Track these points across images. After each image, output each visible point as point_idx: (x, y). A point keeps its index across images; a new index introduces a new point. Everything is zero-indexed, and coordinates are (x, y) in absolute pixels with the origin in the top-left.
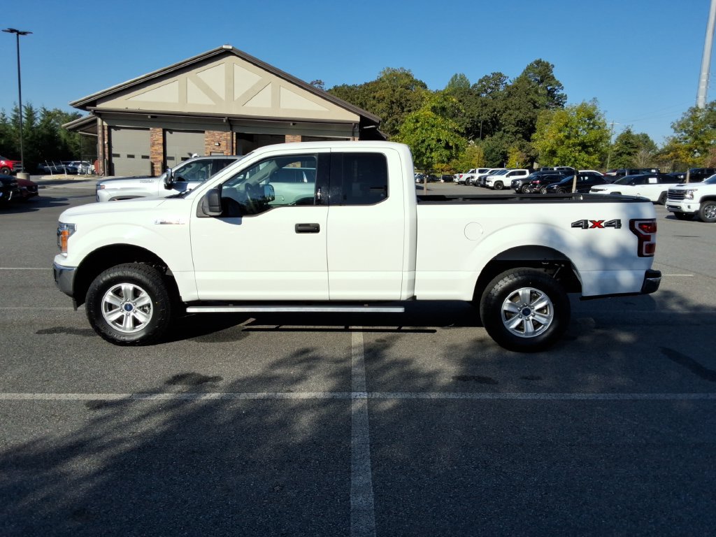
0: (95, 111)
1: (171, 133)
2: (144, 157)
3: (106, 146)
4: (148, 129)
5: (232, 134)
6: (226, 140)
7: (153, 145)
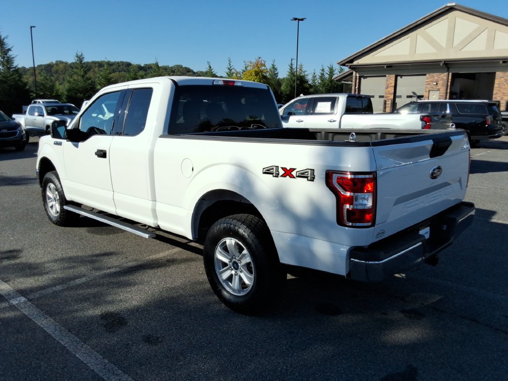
0: (350, 66)
1: (401, 78)
2: (381, 97)
3: (357, 90)
4: (385, 76)
5: (449, 74)
6: (443, 79)
7: (387, 88)
